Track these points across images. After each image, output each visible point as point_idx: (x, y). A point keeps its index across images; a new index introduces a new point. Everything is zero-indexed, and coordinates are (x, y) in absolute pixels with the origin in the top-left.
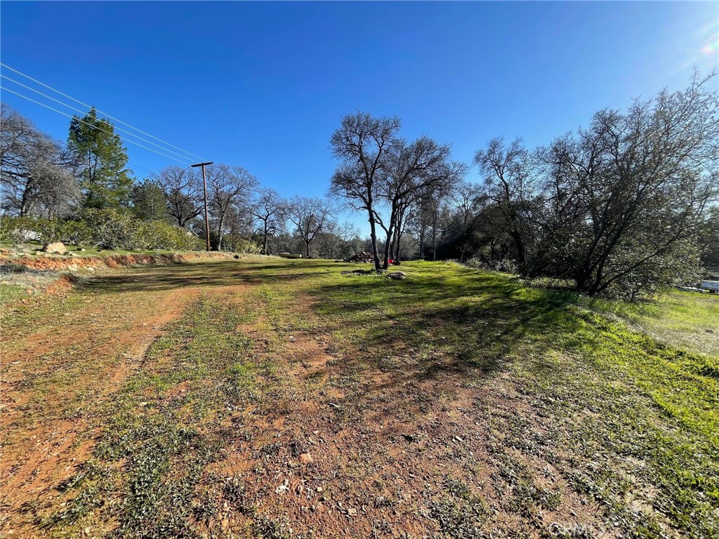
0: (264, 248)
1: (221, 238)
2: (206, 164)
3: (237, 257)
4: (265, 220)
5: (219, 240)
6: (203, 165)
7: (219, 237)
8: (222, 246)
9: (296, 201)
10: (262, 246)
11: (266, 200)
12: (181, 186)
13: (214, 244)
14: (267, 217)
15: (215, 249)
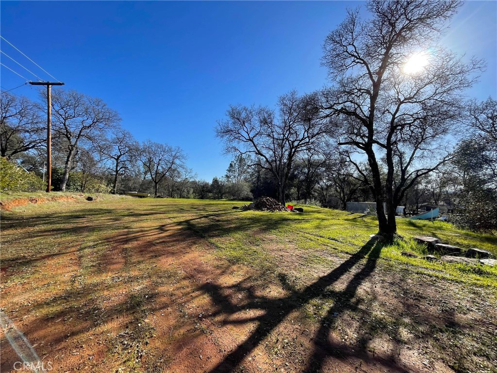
0: (114, 187)
1: (67, 176)
2: (53, 84)
3: (90, 199)
4: (117, 160)
5: (64, 178)
6: (48, 84)
7: (65, 174)
8: (68, 185)
9: (147, 144)
10: (112, 185)
11: (119, 141)
12: (8, 115)
13: (57, 183)
14: (119, 157)
15: (57, 188)
